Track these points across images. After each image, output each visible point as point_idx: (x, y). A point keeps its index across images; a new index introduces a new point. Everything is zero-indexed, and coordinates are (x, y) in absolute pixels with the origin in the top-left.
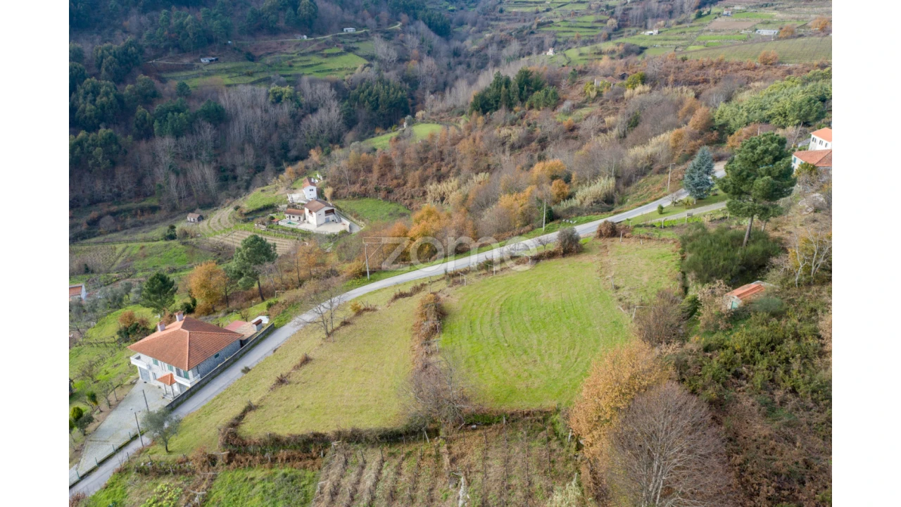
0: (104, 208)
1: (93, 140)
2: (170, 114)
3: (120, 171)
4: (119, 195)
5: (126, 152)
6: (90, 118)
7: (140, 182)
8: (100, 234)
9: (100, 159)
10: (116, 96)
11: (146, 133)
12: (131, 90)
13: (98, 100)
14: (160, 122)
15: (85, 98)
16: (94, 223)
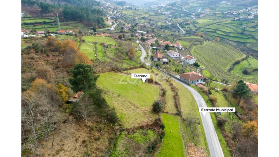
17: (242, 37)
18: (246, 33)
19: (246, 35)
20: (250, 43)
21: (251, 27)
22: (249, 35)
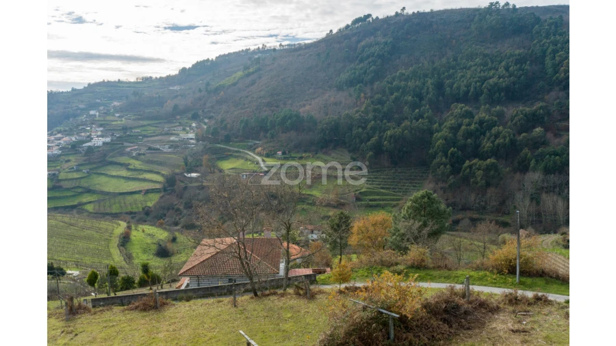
0: (469, 214)
1: (479, 165)
2: (548, 156)
3: (491, 192)
4: (484, 208)
5: (501, 179)
6: (487, 152)
7: (503, 203)
8: (457, 230)
9: (479, 179)
10: (511, 140)
11: (524, 168)
12: (524, 137)
13: (497, 141)
14: (537, 161)
15: (489, 139)
16: (456, 222)
17: (61, 195)
18: (66, 185)
19: (68, 189)
20: (90, 202)
21: (67, 170)
22: (74, 188)
